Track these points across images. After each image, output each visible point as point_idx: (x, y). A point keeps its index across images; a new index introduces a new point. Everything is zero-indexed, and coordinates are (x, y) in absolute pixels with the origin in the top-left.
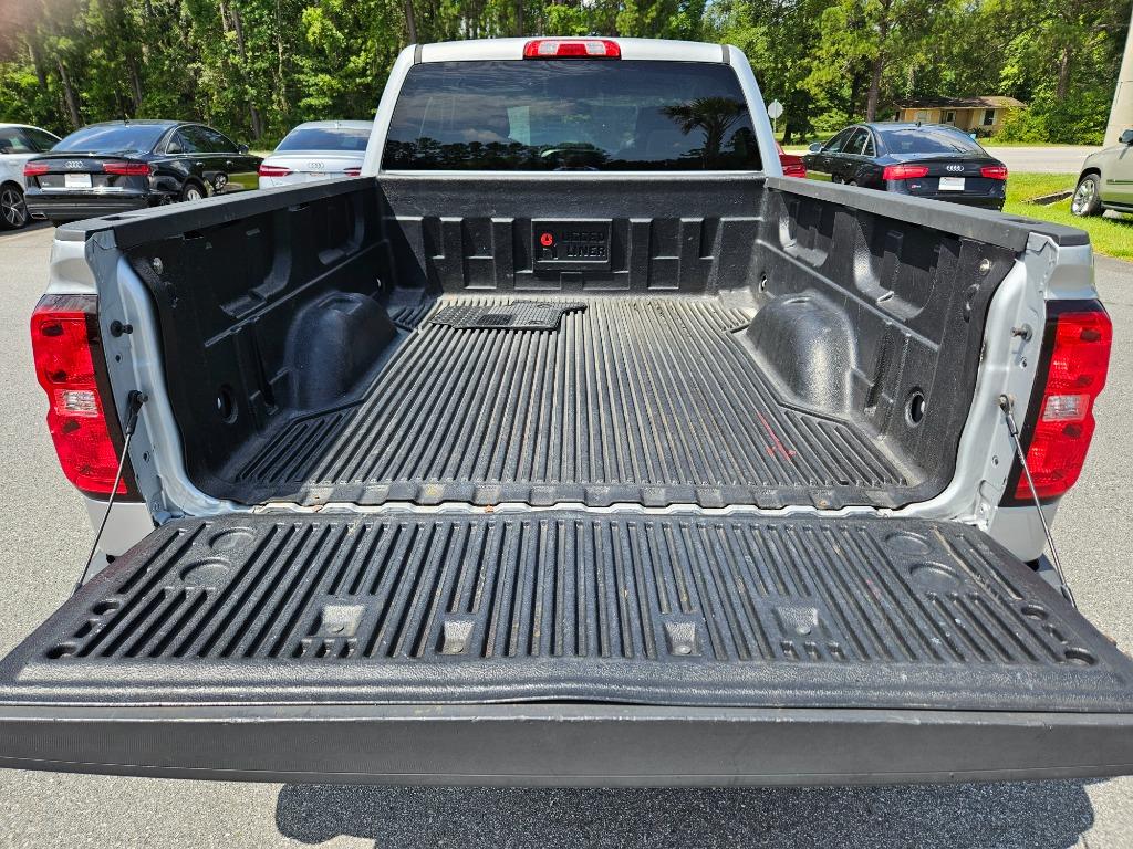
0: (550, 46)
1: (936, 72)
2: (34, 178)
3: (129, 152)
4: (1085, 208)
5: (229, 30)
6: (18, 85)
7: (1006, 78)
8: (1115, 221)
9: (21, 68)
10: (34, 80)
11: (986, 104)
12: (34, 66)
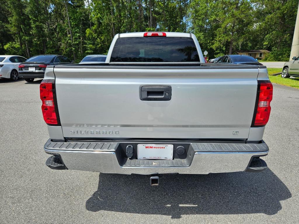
0: (150, 34)
1: (247, 44)
2: (21, 68)
3: (45, 62)
4: (285, 76)
5: (69, 34)
6: (15, 47)
7: (265, 45)
8: (293, 79)
9: (16, 43)
10: (19, 46)
11: (260, 51)
12: (19, 43)
